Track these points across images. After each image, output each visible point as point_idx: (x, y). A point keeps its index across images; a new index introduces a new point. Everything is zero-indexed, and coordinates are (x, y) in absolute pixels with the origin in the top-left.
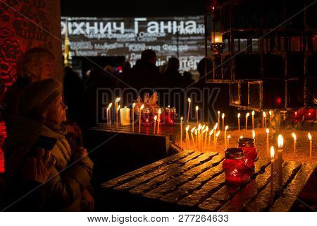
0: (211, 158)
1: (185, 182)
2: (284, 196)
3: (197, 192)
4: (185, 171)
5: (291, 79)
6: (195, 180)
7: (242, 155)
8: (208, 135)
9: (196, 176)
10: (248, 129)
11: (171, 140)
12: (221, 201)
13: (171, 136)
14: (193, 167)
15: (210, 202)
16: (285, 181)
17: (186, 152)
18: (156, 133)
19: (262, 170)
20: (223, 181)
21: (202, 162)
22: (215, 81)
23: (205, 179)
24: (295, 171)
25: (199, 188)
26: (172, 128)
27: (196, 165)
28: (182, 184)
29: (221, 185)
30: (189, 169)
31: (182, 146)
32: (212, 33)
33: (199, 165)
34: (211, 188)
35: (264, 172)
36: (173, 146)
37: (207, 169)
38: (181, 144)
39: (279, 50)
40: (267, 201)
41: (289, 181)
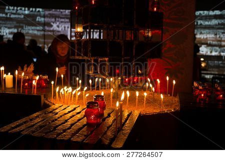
0: (75, 109)
1: (60, 125)
2: (123, 130)
3: (69, 131)
4: (59, 118)
5: (125, 58)
6: (66, 124)
7: (98, 105)
8: (72, 94)
9: (66, 121)
10: (97, 90)
11: (45, 97)
12: (85, 136)
13: (45, 95)
14: (63, 115)
15: (78, 136)
16: (123, 121)
17: (57, 105)
18: (34, 93)
19: (109, 115)
20: (85, 123)
21: (70, 112)
22: (77, 57)
23: (73, 122)
24: (129, 116)
25: (69, 128)
26: (45, 89)
27: (65, 114)
28: (57, 126)
29: (84, 126)
30: (61, 116)
31: (53, 102)
32: (76, 25)
33: (67, 113)
34: (78, 127)
35: (110, 116)
36: (46, 101)
37: (73, 116)
38: (52, 100)
39: (118, 39)
40: (113, 133)
41: (126, 121)
